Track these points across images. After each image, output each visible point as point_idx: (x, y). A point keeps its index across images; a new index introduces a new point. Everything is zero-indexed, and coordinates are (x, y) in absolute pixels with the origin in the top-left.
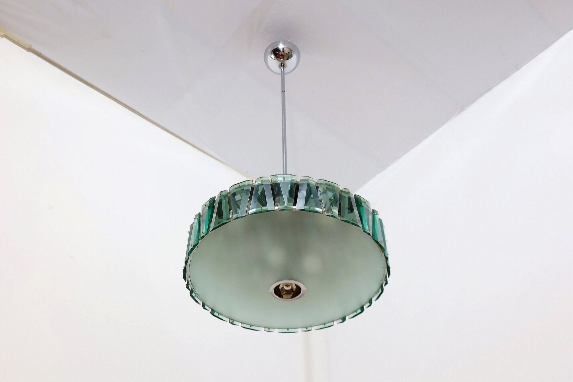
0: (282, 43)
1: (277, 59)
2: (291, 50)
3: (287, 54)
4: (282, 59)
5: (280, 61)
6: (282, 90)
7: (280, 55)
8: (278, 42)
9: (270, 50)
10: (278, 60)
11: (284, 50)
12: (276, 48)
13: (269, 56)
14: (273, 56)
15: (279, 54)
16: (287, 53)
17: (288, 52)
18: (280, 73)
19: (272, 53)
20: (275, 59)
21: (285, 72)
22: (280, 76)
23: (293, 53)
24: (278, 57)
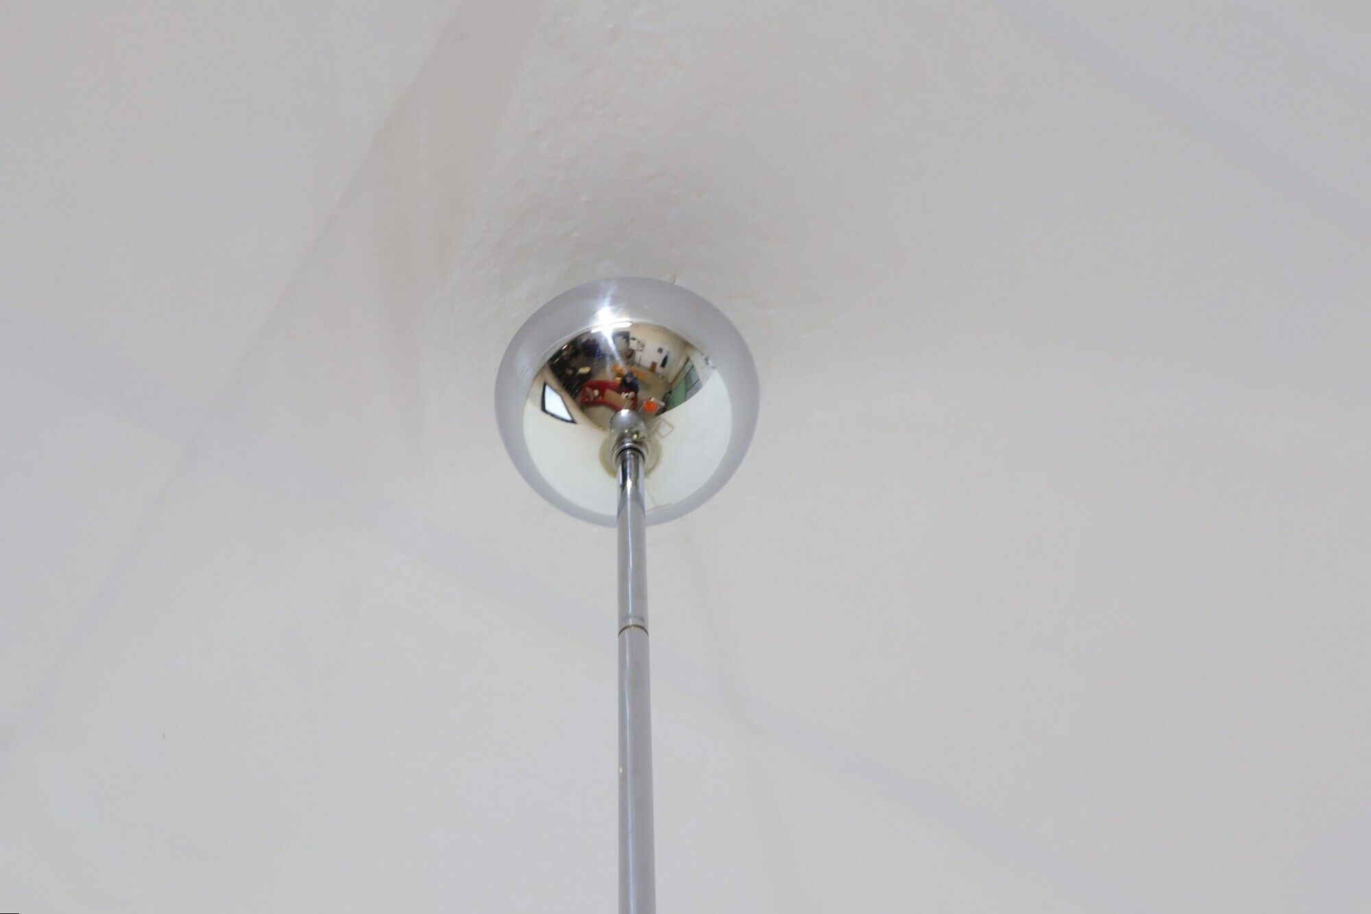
0: (615, 301)
1: (590, 417)
2: (685, 345)
3: (659, 369)
4: (624, 413)
5: (612, 424)
6: (623, 616)
7: (603, 386)
8: (586, 295)
9: (530, 361)
10: (597, 423)
11: (633, 345)
12: (574, 343)
13: (532, 408)
14: (555, 402)
15: (600, 377)
16: (654, 365)
17: (659, 359)
18: (614, 512)
19: (550, 377)
20: (573, 421)
21: (648, 505)
22: (613, 534)
23: (697, 361)
24: (596, 403)
